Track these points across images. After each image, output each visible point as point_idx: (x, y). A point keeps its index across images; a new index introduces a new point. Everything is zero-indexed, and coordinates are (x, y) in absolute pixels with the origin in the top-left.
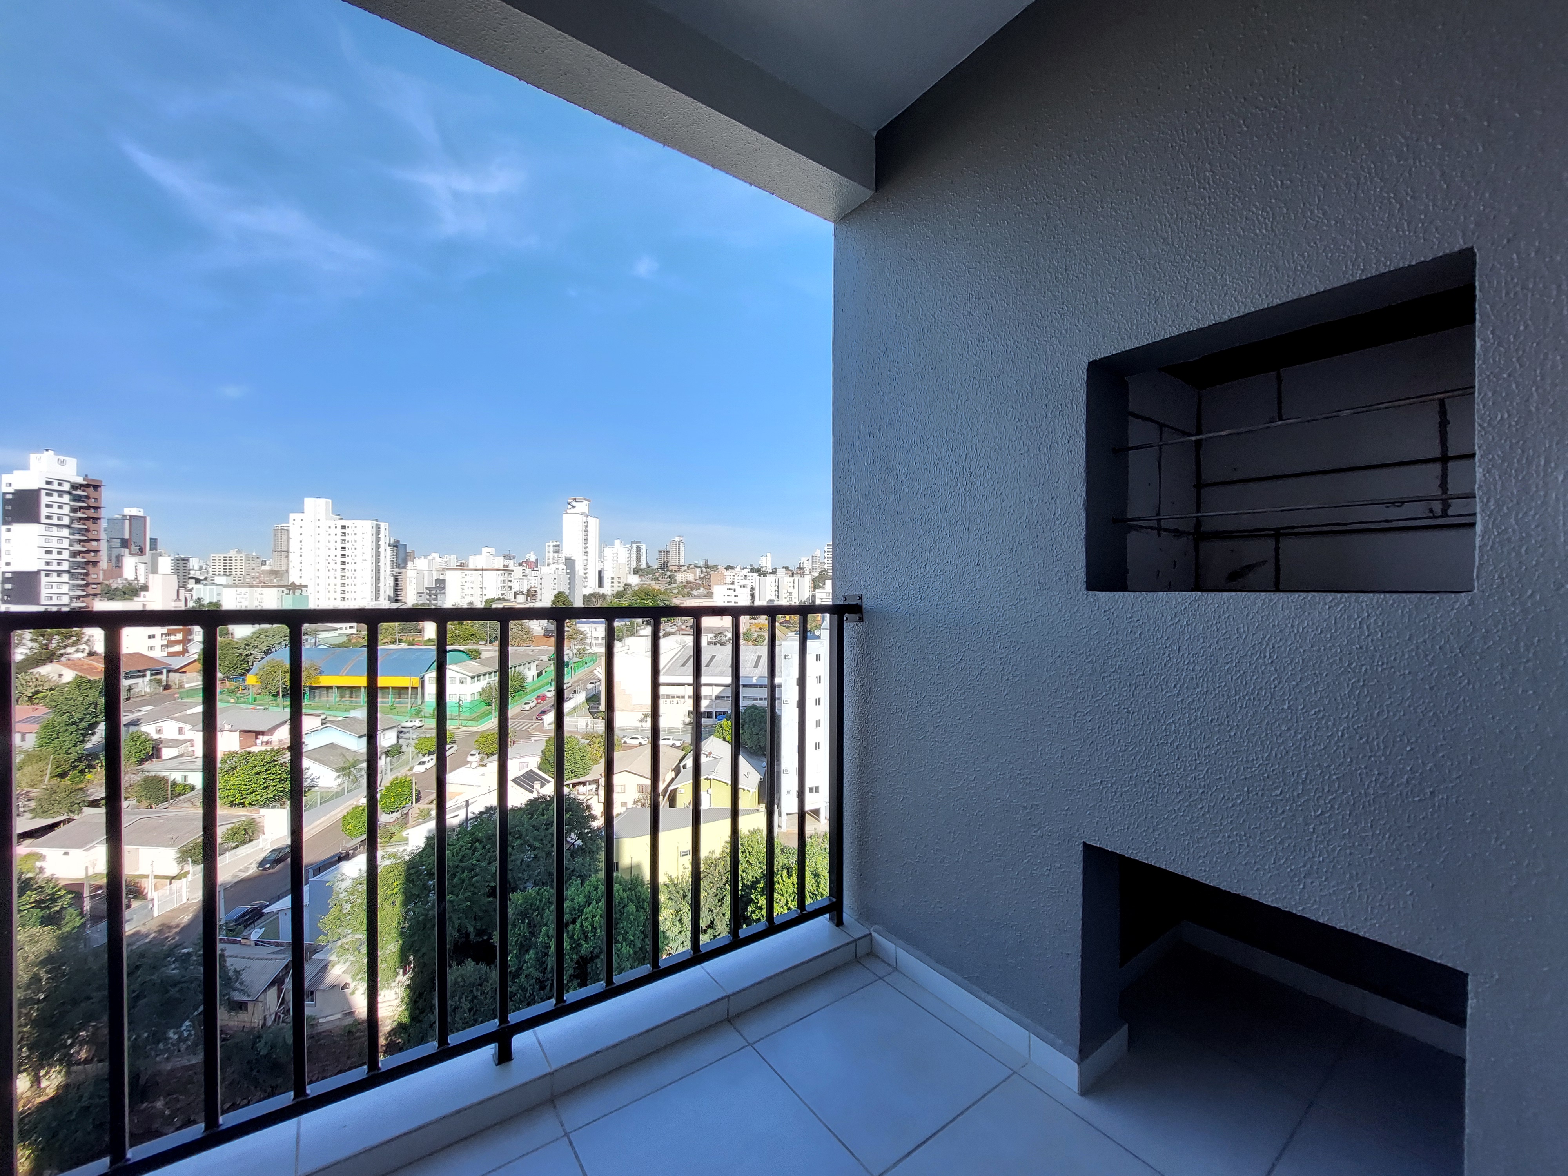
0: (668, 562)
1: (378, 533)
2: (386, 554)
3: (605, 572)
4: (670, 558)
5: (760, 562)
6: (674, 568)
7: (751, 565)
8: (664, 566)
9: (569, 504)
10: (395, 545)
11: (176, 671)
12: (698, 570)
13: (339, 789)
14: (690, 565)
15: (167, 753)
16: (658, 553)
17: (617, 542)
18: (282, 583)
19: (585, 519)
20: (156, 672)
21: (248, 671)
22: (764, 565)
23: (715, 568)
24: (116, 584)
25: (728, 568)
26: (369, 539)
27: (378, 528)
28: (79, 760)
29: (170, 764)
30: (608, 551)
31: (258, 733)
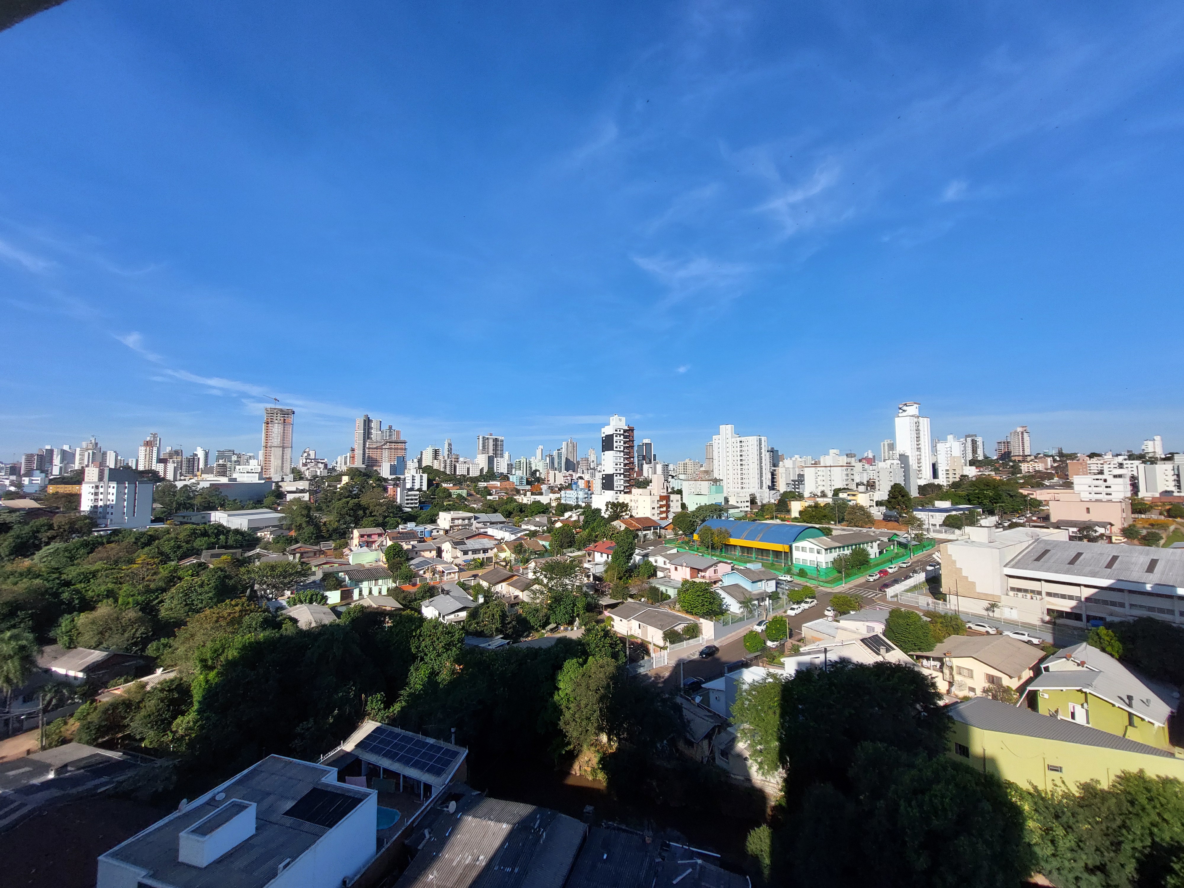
0: (1010, 453)
1: (760, 444)
2: (766, 457)
3: (939, 465)
4: (1011, 448)
5: (1143, 447)
6: (1017, 458)
7: (1128, 451)
8: (1006, 456)
9: (900, 409)
10: (772, 451)
11: (663, 528)
12: (1049, 460)
13: (741, 616)
14: (1039, 454)
15: (660, 574)
16: (996, 444)
17: (950, 437)
18: (710, 478)
19: (916, 420)
20: (655, 528)
21: (694, 531)
22: (1150, 449)
23: (1073, 456)
24: (641, 479)
25: (1092, 456)
26: (756, 448)
27: (760, 440)
28: (626, 571)
29: (661, 581)
30: (940, 446)
31: (699, 570)
